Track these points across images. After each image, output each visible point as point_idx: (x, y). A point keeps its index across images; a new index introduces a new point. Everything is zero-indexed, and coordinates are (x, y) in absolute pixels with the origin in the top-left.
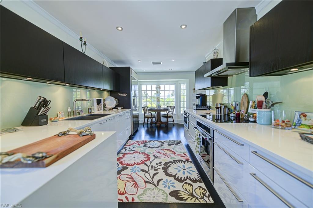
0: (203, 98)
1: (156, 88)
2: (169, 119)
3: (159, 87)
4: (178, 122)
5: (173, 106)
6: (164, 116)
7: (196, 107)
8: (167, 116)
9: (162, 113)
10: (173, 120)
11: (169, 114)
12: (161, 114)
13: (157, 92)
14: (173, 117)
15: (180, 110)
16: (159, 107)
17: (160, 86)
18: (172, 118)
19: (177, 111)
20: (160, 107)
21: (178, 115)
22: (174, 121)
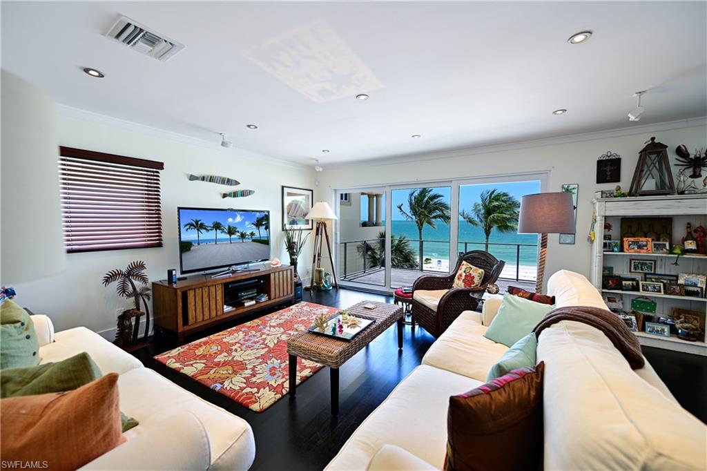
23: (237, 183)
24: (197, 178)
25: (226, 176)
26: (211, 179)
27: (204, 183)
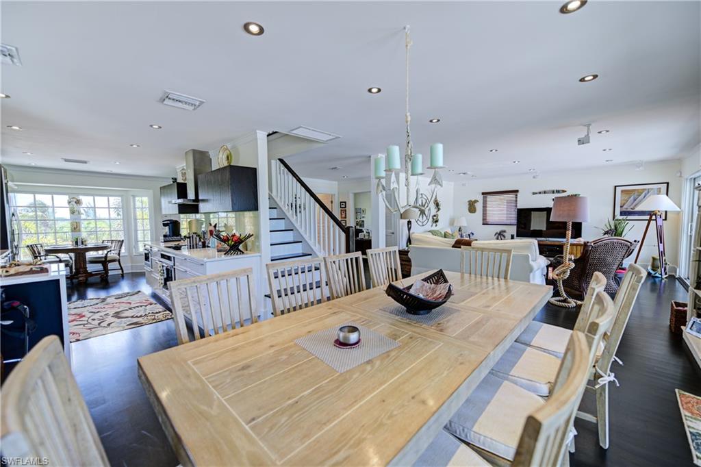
0: (174, 226)
1: (69, 203)
2: (111, 266)
3: (75, 200)
4: (132, 270)
5: (119, 239)
6: (95, 261)
7: (163, 238)
8: (104, 259)
9: (90, 255)
10: (121, 266)
11: (109, 255)
12: (87, 257)
13: (72, 212)
14: (119, 261)
15: (136, 247)
16: (79, 243)
17: (81, 197)
18: (117, 263)
19: (129, 250)
20: (82, 242)
21: (131, 257)
22: (122, 269)
23: (564, 191)
24: (536, 193)
25: (555, 189)
26: (545, 192)
27: (541, 195)
